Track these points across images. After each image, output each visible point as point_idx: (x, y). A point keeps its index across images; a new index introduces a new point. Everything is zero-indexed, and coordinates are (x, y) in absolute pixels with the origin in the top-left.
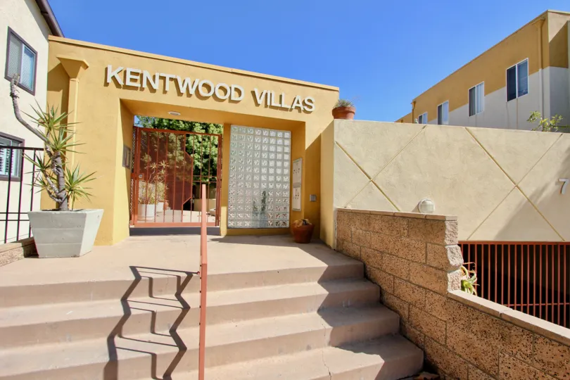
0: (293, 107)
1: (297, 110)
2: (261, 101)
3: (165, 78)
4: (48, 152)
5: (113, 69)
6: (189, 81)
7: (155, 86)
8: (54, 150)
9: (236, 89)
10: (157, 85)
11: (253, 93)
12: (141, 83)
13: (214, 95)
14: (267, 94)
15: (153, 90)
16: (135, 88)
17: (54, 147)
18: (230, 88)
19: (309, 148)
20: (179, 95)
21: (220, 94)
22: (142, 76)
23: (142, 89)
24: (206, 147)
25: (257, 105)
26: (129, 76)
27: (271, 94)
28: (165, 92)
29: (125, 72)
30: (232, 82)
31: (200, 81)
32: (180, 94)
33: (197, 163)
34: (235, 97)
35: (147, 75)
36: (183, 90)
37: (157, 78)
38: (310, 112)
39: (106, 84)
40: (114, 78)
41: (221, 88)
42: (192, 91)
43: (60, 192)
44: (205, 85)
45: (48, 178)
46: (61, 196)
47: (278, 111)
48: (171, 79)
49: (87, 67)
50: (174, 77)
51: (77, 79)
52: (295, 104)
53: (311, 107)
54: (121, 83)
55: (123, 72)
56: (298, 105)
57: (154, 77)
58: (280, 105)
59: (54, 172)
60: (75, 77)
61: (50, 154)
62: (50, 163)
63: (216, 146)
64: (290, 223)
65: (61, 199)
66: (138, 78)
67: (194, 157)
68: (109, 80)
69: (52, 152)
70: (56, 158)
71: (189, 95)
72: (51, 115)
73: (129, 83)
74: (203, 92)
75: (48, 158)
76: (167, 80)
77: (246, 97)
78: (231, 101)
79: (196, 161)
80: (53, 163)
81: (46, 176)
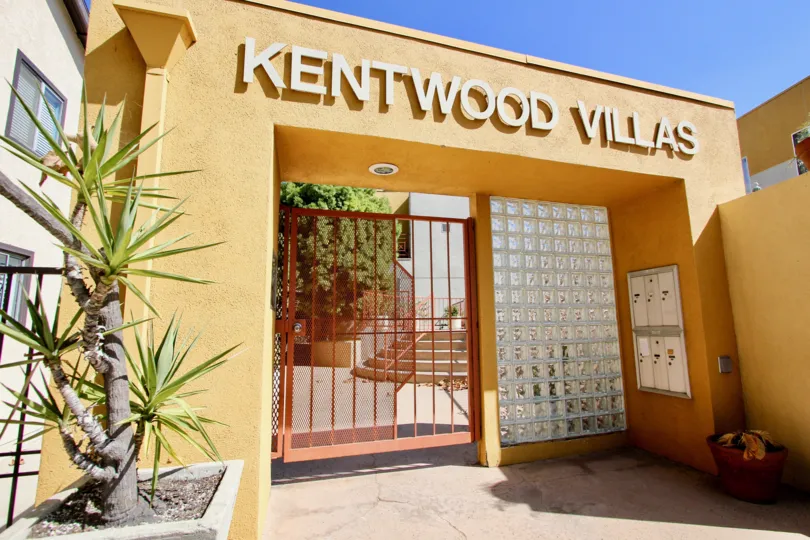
0: (659, 145)
1: (665, 152)
2: (593, 131)
3: (385, 72)
4: (72, 281)
5: (260, 49)
6: (438, 82)
7: (362, 93)
8: (98, 275)
9: (541, 104)
10: (366, 90)
11: (576, 112)
12: (329, 83)
13: (495, 117)
14: (603, 115)
15: (355, 103)
16: (313, 98)
17: (100, 264)
18: (529, 100)
19: (699, 240)
20: (415, 117)
21: (507, 115)
22: (329, 67)
23: (330, 100)
24: (336, 254)
25: (586, 138)
26: (297, 67)
27: (612, 115)
28: (384, 107)
29: (289, 57)
30: (532, 87)
31: (463, 83)
32: (419, 112)
33: (323, 282)
34: (540, 120)
35: (342, 65)
36: (426, 103)
37: (365, 73)
38: (690, 157)
39: (241, 86)
40: (260, 70)
41: (509, 100)
42: (447, 107)
43: (111, 438)
44: (473, 93)
45: (68, 389)
46: (116, 455)
47: (630, 156)
48: (398, 76)
49: (193, 42)
50: (404, 70)
51: (165, 71)
52: (661, 139)
53: (690, 145)
54: (279, 82)
55: (282, 56)
56: (666, 141)
57: (358, 71)
58: (631, 141)
59: (93, 363)
60: (161, 65)
61: (82, 293)
62: (80, 325)
63: (352, 251)
64: (629, 420)
65: (116, 463)
66: (319, 71)
67: (317, 273)
68: (249, 76)
69: (90, 283)
70: (106, 303)
71: (440, 116)
72: (93, 142)
73: (297, 84)
74: (471, 109)
75: (72, 306)
76: (390, 77)
77: (562, 122)
78: (531, 130)
79: (320, 277)
80: (90, 328)
81: (61, 379)
